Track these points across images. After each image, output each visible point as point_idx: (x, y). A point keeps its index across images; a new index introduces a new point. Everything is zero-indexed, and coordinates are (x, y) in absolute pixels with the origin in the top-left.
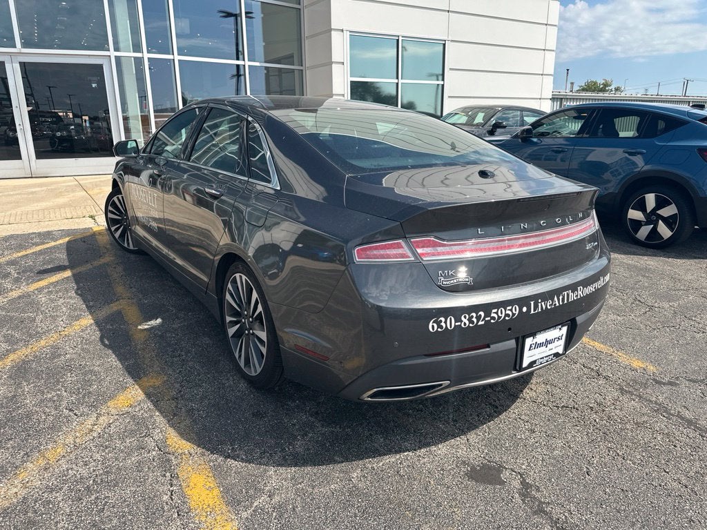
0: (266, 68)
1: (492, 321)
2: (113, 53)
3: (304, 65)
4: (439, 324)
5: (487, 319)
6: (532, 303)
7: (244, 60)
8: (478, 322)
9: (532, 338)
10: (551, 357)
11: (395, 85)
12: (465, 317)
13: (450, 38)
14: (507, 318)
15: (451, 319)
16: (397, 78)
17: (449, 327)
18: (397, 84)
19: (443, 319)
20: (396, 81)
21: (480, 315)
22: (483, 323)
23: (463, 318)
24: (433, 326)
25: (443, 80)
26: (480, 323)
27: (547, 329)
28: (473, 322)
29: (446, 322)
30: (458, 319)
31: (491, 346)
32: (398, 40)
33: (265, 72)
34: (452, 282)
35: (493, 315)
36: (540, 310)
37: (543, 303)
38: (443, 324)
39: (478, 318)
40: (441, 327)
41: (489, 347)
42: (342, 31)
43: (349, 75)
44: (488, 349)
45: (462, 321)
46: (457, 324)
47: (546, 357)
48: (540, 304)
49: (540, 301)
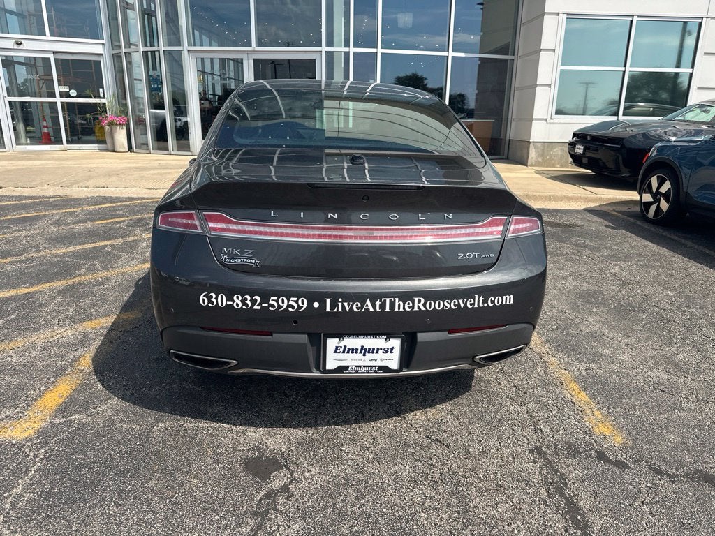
0: (481, 59)
1: (270, 308)
2: (324, 49)
3: (516, 53)
4: (210, 298)
5: (263, 305)
6: (328, 301)
7: (448, 51)
8: (253, 305)
9: (337, 340)
10: (373, 369)
11: (622, 73)
12: (238, 298)
13: (710, 15)
14: (290, 309)
15: (222, 296)
16: (625, 66)
17: (220, 304)
18: (624, 72)
19: (214, 295)
20: (623, 69)
21: (256, 300)
22: (259, 308)
23: (235, 298)
24: (204, 300)
25: (692, 67)
26: (255, 307)
27: (361, 335)
28: (247, 305)
29: (216, 299)
30: (230, 298)
31: (274, 335)
32: (632, 21)
33: (479, 62)
34: (236, 260)
35: (271, 302)
36: (340, 310)
37: (346, 304)
38: (213, 300)
39: (254, 302)
40: (212, 303)
41: (272, 335)
42: (558, 14)
43: (560, 63)
44: (270, 337)
45: (234, 301)
46: (228, 303)
47: (364, 366)
48: (340, 304)
49: (340, 300)
